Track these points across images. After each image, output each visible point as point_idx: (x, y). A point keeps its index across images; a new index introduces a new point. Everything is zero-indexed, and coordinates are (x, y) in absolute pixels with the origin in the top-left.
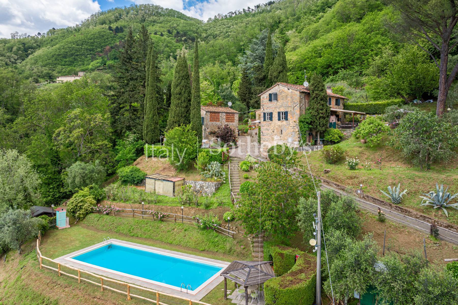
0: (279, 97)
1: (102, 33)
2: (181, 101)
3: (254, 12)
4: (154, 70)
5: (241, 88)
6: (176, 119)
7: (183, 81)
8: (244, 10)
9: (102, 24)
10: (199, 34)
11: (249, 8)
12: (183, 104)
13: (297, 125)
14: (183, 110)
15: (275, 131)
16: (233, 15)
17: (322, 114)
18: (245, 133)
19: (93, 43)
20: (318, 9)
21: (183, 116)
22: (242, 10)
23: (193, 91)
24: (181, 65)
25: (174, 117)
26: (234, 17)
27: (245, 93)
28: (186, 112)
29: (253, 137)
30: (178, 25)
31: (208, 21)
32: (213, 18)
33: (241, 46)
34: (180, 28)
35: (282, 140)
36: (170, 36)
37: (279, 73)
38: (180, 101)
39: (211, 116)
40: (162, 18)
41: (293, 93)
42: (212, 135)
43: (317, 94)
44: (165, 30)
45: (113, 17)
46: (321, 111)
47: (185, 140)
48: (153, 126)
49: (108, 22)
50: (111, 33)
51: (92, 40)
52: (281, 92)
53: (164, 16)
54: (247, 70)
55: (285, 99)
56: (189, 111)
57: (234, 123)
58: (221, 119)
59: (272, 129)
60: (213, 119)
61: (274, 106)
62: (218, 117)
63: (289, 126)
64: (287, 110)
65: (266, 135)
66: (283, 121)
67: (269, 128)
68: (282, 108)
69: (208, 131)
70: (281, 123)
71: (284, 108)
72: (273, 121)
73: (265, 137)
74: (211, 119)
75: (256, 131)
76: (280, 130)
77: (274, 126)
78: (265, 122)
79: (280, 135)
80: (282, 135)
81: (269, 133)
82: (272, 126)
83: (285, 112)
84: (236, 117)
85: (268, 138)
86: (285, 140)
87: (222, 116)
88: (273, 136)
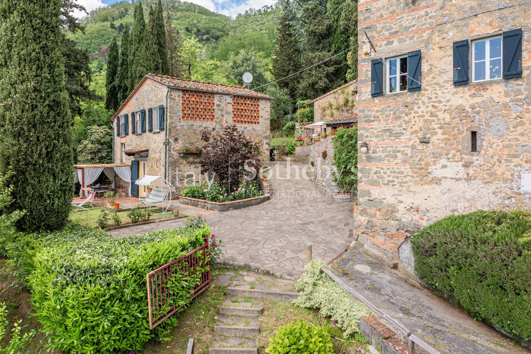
1: (102, 32)
5: (277, 61)
9: (104, 21)
10: (226, 32)
15: (437, 138)
16: (269, 10)
18: (287, 154)
19: (90, 45)
26: (270, 12)
30: (199, 22)
31: (237, 18)
32: (243, 13)
34: (200, 26)
35: (478, 181)
36: (188, 35)
39: (186, 105)
40: (179, 14)
42: (190, 160)
44: (183, 27)
45: (117, 12)
49: (110, 18)
50: (113, 32)
51: (89, 41)
53: (181, 10)
57: (257, 127)
59: (416, 128)
60: (194, 112)
61: (429, 20)
62: (210, 107)
63: (525, 106)
64: (512, 23)
65: (384, 156)
66: (483, 87)
67: (400, 126)
68: (476, 19)
69: (177, 148)
70: (473, 96)
71: (497, 14)
72: (426, 92)
73: (380, 164)
74: (185, 112)
75: (324, 145)
76: (462, 132)
77: (427, 117)
78: (376, 100)
79: (467, 158)
80: (474, 158)
81: (402, 149)
82: (420, 114)
83: (504, 33)
84: (263, 109)
85: (394, 172)
86: (495, 180)
87: (222, 105)
88: (422, 163)
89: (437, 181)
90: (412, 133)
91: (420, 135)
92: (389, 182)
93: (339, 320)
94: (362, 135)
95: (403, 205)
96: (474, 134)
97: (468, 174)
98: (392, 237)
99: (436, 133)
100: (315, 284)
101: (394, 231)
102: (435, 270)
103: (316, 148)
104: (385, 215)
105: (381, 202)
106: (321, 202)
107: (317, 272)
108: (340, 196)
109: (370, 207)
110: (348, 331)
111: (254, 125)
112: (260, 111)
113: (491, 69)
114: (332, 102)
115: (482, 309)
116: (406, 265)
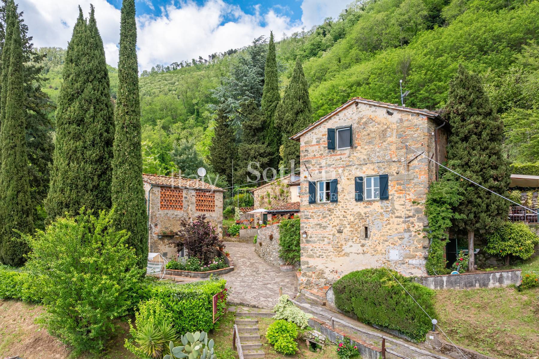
0: (359, 138)
2: (85, 142)
3: (207, 63)
4: (18, 78)
5: (215, 149)
6: (71, 195)
7: (90, 86)
8: (194, 60)
11: (201, 58)
12: (88, 153)
13: (418, 211)
14: (89, 168)
15: (347, 230)
16: (178, 68)
17: (496, 179)
20: (305, 54)
21: (90, 186)
22: (191, 61)
23: (118, 111)
24: (83, 41)
25: (62, 190)
26: (180, 70)
27: (224, 157)
28: (100, 176)
29: (261, 244)
32: (150, 70)
33: (194, 105)
35: (369, 255)
37: (297, 113)
38: (80, 144)
39: (163, 196)
41: (406, 124)
42: (166, 241)
43: (477, 124)
46: (493, 172)
47: (91, 260)
48: (16, 218)
52: (366, 123)
54: (228, 112)
55: (377, 141)
56: (108, 173)
57: (214, 214)
58: (185, 204)
59: (335, 224)
60: (168, 203)
61: (342, 163)
62: (179, 199)
63: (391, 215)
64: (384, 170)
65: (316, 240)
66: (370, 202)
67: (326, 222)
68: (366, 166)
69: (157, 232)
70: (365, 207)
71: (377, 164)
72: (340, 204)
73: (314, 245)
74: (163, 203)
75: (271, 230)
76: (360, 227)
77: (341, 217)
78: (312, 206)
79: (363, 242)
80: (367, 241)
81: (327, 236)
82: (337, 216)
83: (380, 176)
84: (217, 200)
85: (323, 250)
86: (377, 253)
87: (188, 197)
88: (339, 244)
89: (347, 255)
90: (333, 227)
91: (338, 228)
92: (320, 255)
93: (298, 322)
94: (303, 227)
95: (328, 269)
96: (366, 228)
97: (363, 251)
98: (322, 289)
99: (346, 227)
100: (284, 307)
101: (323, 285)
102: (345, 300)
103: (263, 232)
104: (318, 276)
105: (315, 268)
106: (271, 271)
107: (286, 300)
108: (286, 267)
109: (309, 271)
110: (303, 326)
111: (211, 212)
112: (216, 201)
113: (375, 193)
114: (269, 191)
115: (366, 316)
116: (330, 303)
